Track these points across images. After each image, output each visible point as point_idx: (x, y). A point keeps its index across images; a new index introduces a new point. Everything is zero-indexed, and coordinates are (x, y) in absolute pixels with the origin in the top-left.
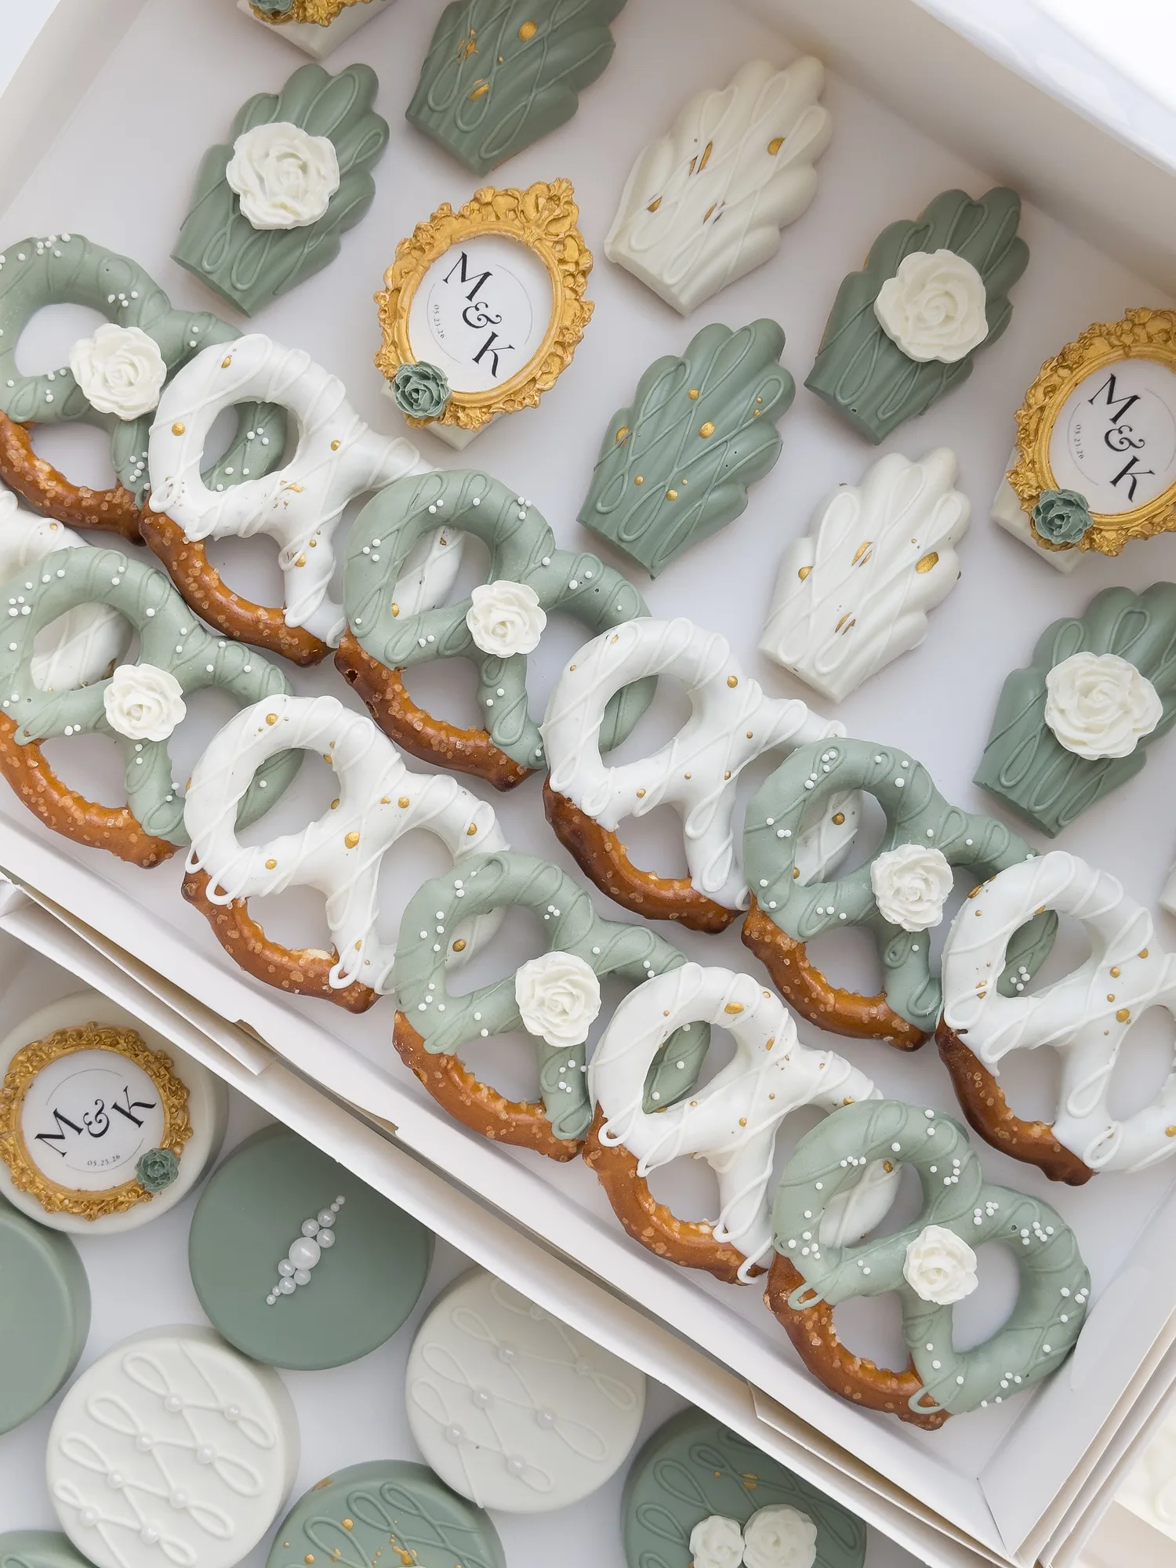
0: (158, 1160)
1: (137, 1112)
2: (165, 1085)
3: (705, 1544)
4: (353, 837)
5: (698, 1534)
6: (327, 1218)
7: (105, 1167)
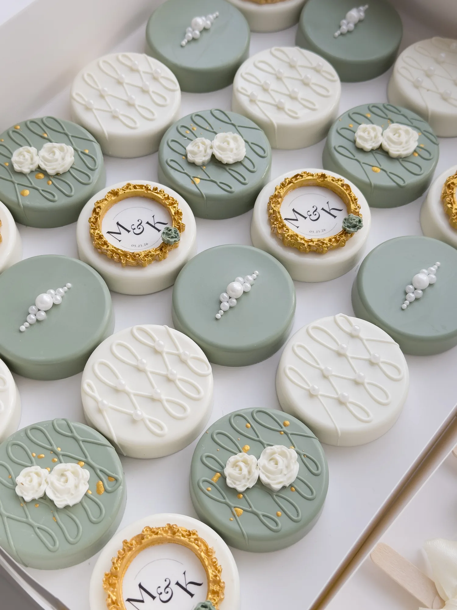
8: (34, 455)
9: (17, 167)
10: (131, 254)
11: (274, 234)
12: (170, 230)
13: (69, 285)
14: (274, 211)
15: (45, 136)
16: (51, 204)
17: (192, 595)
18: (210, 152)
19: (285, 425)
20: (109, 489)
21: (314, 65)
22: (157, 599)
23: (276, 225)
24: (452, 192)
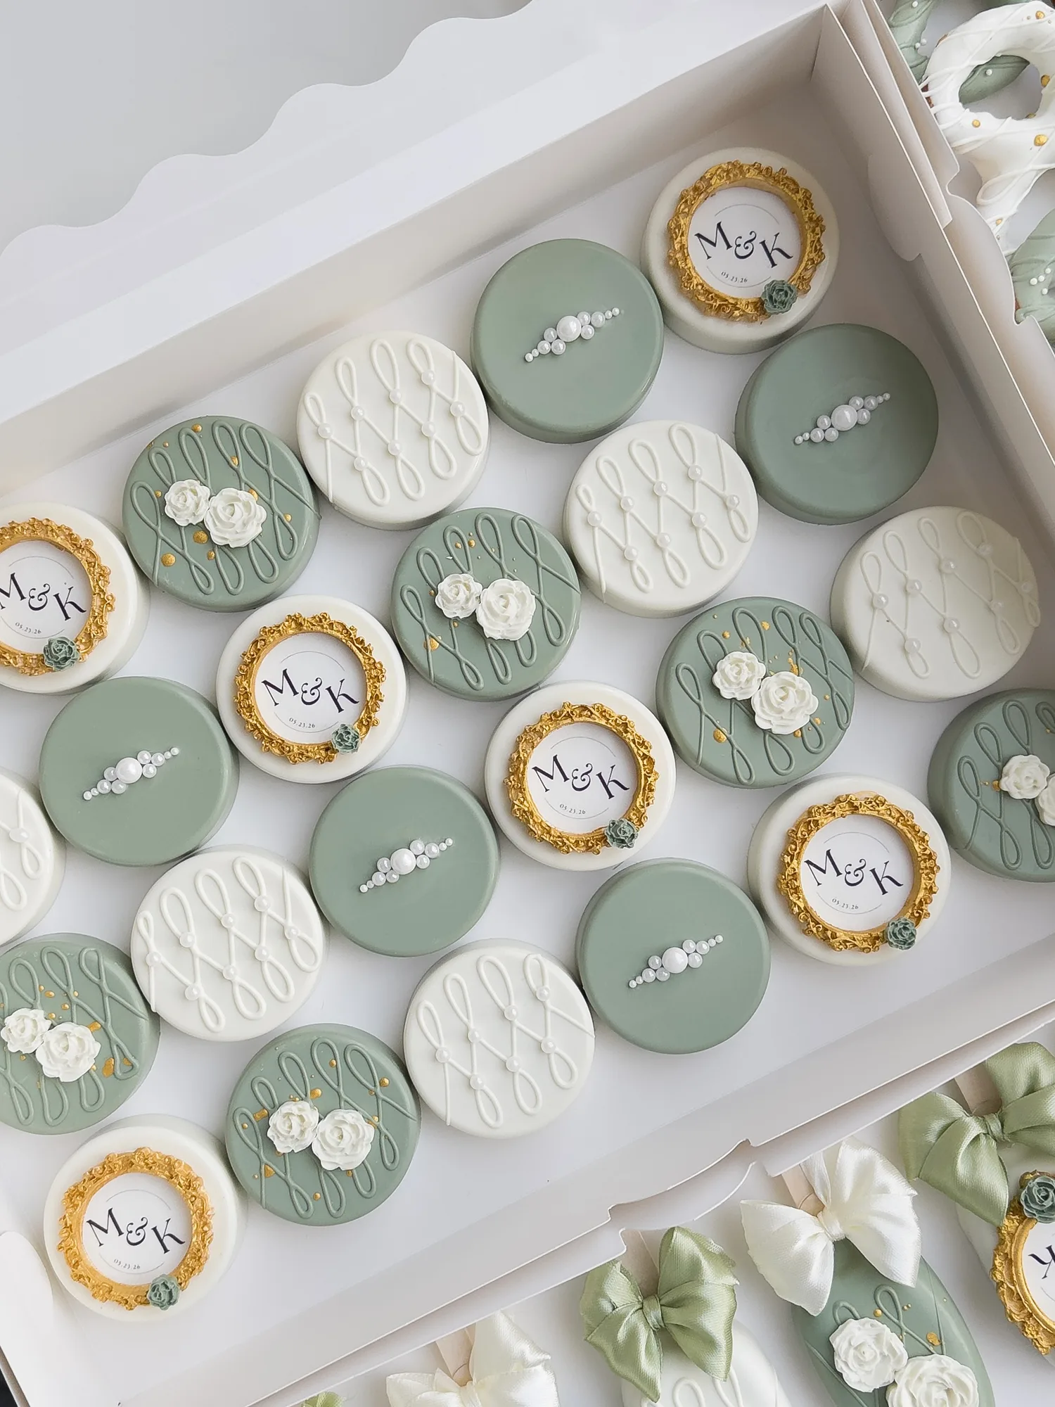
0: (785, 289)
1: (776, 255)
2: (814, 241)
3: (1018, 771)
4: (1043, 139)
5: (1016, 762)
6: (873, 402)
7: (733, 283)
8: (42, 988)
9: (169, 511)
10: (280, 741)
11: (506, 788)
12: (349, 733)
13: (176, 751)
14: (519, 757)
15: (235, 462)
16: (200, 595)
17: (166, 1250)
18: (472, 606)
19: (381, 1083)
20: (119, 1073)
21: (727, 493)
22: (124, 1237)
23: (511, 782)
24: (807, 836)
